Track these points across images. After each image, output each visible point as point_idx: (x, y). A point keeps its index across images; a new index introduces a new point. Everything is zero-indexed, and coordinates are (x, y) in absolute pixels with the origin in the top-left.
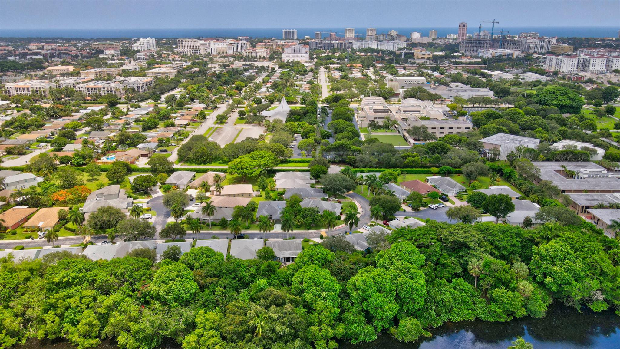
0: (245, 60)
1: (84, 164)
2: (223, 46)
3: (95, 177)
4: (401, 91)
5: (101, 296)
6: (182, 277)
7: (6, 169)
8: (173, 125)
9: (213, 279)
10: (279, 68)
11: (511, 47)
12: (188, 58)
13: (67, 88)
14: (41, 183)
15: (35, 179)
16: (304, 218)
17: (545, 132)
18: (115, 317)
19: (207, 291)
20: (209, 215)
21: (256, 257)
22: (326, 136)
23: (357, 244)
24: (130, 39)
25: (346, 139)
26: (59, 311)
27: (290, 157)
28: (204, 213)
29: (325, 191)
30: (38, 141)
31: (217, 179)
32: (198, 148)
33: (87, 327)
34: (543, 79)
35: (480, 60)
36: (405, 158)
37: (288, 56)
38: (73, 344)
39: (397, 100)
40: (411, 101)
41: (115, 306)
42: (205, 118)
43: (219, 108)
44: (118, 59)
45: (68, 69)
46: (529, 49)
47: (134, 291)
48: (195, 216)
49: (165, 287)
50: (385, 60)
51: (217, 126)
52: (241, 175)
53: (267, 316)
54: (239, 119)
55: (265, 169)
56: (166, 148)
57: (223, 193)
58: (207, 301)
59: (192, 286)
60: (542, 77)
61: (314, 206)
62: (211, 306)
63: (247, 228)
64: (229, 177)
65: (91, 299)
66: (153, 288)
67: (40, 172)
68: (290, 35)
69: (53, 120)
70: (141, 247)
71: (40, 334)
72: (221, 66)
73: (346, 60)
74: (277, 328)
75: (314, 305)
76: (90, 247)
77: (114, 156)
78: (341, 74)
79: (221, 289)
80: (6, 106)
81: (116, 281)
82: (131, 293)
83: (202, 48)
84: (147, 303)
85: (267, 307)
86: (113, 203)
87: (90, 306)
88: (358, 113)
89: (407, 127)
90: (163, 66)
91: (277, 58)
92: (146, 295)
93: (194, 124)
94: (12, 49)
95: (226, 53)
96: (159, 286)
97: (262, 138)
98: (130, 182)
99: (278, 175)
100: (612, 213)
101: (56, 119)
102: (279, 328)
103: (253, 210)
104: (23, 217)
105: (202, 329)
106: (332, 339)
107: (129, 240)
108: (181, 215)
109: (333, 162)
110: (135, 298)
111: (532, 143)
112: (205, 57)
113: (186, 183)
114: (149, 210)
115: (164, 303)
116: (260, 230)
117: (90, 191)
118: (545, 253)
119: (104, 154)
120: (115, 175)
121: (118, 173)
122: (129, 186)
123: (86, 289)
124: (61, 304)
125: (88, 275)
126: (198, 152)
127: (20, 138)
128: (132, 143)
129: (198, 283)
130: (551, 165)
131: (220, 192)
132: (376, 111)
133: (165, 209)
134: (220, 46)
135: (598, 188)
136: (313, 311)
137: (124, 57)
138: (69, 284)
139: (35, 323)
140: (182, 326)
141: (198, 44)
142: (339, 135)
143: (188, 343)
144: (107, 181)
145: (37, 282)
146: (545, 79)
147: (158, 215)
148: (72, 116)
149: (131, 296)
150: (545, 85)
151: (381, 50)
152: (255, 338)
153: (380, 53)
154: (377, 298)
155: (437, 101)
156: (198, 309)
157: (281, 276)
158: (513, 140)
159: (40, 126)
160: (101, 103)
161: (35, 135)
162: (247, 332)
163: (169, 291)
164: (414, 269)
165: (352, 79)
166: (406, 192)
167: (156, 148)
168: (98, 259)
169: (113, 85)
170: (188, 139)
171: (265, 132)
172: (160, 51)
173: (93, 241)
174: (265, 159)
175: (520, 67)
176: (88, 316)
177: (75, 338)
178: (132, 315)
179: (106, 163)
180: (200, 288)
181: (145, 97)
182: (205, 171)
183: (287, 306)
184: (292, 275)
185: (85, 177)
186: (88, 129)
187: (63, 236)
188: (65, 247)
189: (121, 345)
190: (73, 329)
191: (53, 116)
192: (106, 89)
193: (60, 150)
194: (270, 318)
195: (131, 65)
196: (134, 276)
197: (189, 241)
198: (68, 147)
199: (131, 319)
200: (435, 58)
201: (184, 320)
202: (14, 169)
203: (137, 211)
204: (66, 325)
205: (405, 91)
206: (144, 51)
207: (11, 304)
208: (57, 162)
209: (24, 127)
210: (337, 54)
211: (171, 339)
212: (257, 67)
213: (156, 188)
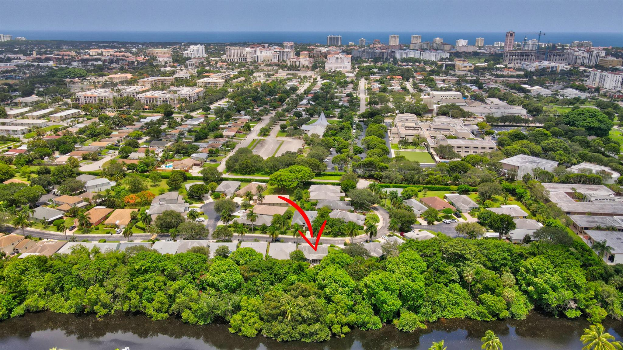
0: (289, 69)
1: (147, 171)
2: (268, 54)
3: (157, 183)
4: (435, 107)
5: (170, 282)
6: (231, 270)
7: (84, 173)
8: (221, 136)
9: (255, 273)
10: (321, 78)
11: (557, 60)
12: (235, 66)
13: (128, 97)
14: (114, 187)
15: (109, 183)
16: (331, 227)
17: (565, 154)
18: (180, 298)
19: (249, 282)
20: (251, 221)
21: (289, 258)
22: (358, 152)
23: (375, 251)
24: (181, 43)
25: (376, 156)
26: (139, 291)
27: (324, 171)
28: (248, 219)
29: (352, 203)
30: (107, 148)
31: (260, 189)
32: (243, 160)
33: (159, 304)
34: (583, 95)
35: (522, 73)
36: (427, 175)
37: (331, 65)
38: (149, 317)
39: (430, 116)
40: (444, 119)
41: (180, 290)
42: (250, 130)
43: (263, 119)
44: (170, 66)
45: (126, 77)
46: (576, 62)
47: (194, 279)
48: (240, 221)
49: (218, 277)
50: (425, 71)
51: (260, 138)
52: (280, 187)
53: (295, 303)
54: (281, 132)
55: (301, 182)
56: (215, 158)
57: (264, 202)
58: (250, 290)
59: (239, 278)
60: (583, 93)
61: (341, 217)
62: (253, 294)
63: (284, 233)
64: (270, 187)
65: (162, 283)
66: (209, 277)
67: (113, 178)
68: (334, 41)
69: (118, 128)
70: (198, 245)
71: (126, 307)
72: (266, 76)
73: (387, 70)
74: (302, 313)
75: (333, 298)
76: (157, 242)
77: (171, 164)
78: (380, 86)
79: (260, 281)
80: (77, 114)
81: (181, 271)
82: (192, 281)
83: (248, 56)
84: (204, 289)
85: (296, 297)
86: (173, 207)
87: (162, 288)
88: (391, 130)
89: (435, 146)
90: (212, 75)
91: (320, 67)
92: (203, 283)
93: (240, 136)
94: (75, 54)
95: (271, 60)
96: (214, 276)
97: (300, 151)
98: (186, 189)
99: (312, 187)
100: (607, 234)
101: (120, 127)
102: (304, 313)
103: (289, 218)
104: (103, 215)
105: (246, 311)
106: (346, 324)
107: (187, 239)
108: (228, 220)
109: (363, 177)
110: (195, 284)
111: (549, 166)
112: (250, 65)
113: (233, 192)
114: (202, 214)
115: (217, 290)
116: (294, 236)
117: (153, 196)
118: (529, 266)
119: (163, 162)
120: (174, 182)
121: (176, 181)
122: (185, 193)
123: (158, 275)
124: (142, 285)
125: (160, 265)
126: (243, 164)
127: (92, 145)
128: (187, 153)
129: (243, 276)
130: (564, 188)
131: (262, 202)
132: (407, 128)
133: (216, 214)
134: (265, 54)
135: (601, 211)
136: (331, 303)
137: (176, 64)
138: (146, 271)
139: (120, 299)
140: (230, 307)
141: (245, 52)
142: (370, 152)
143: (235, 320)
144: (167, 187)
145: (123, 269)
146: (585, 96)
147: (210, 219)
148: (135, 125)
149: (191, 282)
150: (583, 103)
151: (423, 60)
152: (286, 320)
153: (422, 64)
154: (383, 295)
155: (469, 117)
156: (243, 295)
157: (308, 274)
158: (531, 162)
159: (108, 134)
160: (158, 112)
161: (104, 143)
162: (280, 315)
163: (222, 280)
164: (415, 274)
165: (391, 92)
166: (423, 208)
167: (207, 158)
168: (165, 253)
169: (168, 95)
170: (235, 150)
171: (303, 146)
172: (209, 57)
173: (158, 238)
174: (302, 173)
175: (563, 82)
176: (160, 296)
177: (150, 312)
178: (193, 297)
179: (165, 170)
180: (245, 280)
181: (197, 107)
182: (249, 181)
183: (311, 297)
184: (317, 273)
185: (148, 183)
186: (148, 138)
187: (136, 233)
188: (138, 242)
189: (184, 320)
190: (148, 305)
191: (118, 125)
192: (162, 99)
193: (126, 157)
194: (297, 305)
195: (182, 73)
196: (195, 268)
197: (235, 242)
198: (133, 155)
199: (192, 300)
200: (476, 70)
201: (232, 303)
202: (91, 174)
203: (193, 215)
204: (143, 301)
205: (439, 108)
206: (194, 58)
207: (105, 283)
208: (125, 168)
209: (94, 135)
210: (379, 64)
211: (221, 317)
212: (300, 77)
213: (208, 195)
